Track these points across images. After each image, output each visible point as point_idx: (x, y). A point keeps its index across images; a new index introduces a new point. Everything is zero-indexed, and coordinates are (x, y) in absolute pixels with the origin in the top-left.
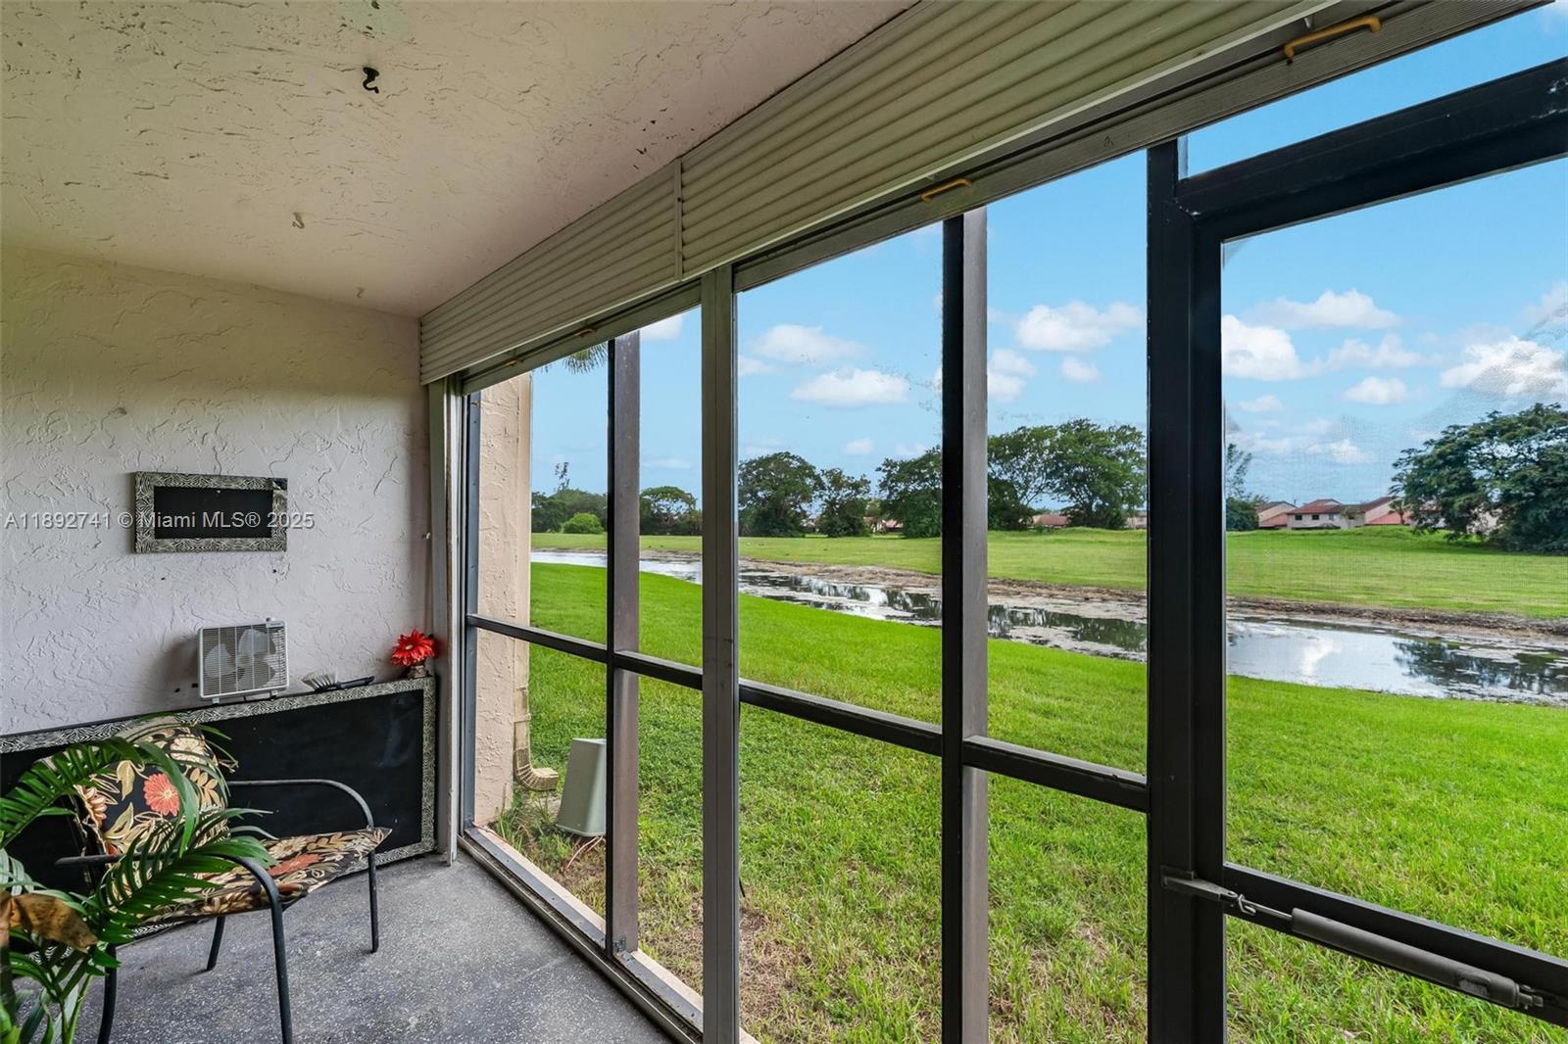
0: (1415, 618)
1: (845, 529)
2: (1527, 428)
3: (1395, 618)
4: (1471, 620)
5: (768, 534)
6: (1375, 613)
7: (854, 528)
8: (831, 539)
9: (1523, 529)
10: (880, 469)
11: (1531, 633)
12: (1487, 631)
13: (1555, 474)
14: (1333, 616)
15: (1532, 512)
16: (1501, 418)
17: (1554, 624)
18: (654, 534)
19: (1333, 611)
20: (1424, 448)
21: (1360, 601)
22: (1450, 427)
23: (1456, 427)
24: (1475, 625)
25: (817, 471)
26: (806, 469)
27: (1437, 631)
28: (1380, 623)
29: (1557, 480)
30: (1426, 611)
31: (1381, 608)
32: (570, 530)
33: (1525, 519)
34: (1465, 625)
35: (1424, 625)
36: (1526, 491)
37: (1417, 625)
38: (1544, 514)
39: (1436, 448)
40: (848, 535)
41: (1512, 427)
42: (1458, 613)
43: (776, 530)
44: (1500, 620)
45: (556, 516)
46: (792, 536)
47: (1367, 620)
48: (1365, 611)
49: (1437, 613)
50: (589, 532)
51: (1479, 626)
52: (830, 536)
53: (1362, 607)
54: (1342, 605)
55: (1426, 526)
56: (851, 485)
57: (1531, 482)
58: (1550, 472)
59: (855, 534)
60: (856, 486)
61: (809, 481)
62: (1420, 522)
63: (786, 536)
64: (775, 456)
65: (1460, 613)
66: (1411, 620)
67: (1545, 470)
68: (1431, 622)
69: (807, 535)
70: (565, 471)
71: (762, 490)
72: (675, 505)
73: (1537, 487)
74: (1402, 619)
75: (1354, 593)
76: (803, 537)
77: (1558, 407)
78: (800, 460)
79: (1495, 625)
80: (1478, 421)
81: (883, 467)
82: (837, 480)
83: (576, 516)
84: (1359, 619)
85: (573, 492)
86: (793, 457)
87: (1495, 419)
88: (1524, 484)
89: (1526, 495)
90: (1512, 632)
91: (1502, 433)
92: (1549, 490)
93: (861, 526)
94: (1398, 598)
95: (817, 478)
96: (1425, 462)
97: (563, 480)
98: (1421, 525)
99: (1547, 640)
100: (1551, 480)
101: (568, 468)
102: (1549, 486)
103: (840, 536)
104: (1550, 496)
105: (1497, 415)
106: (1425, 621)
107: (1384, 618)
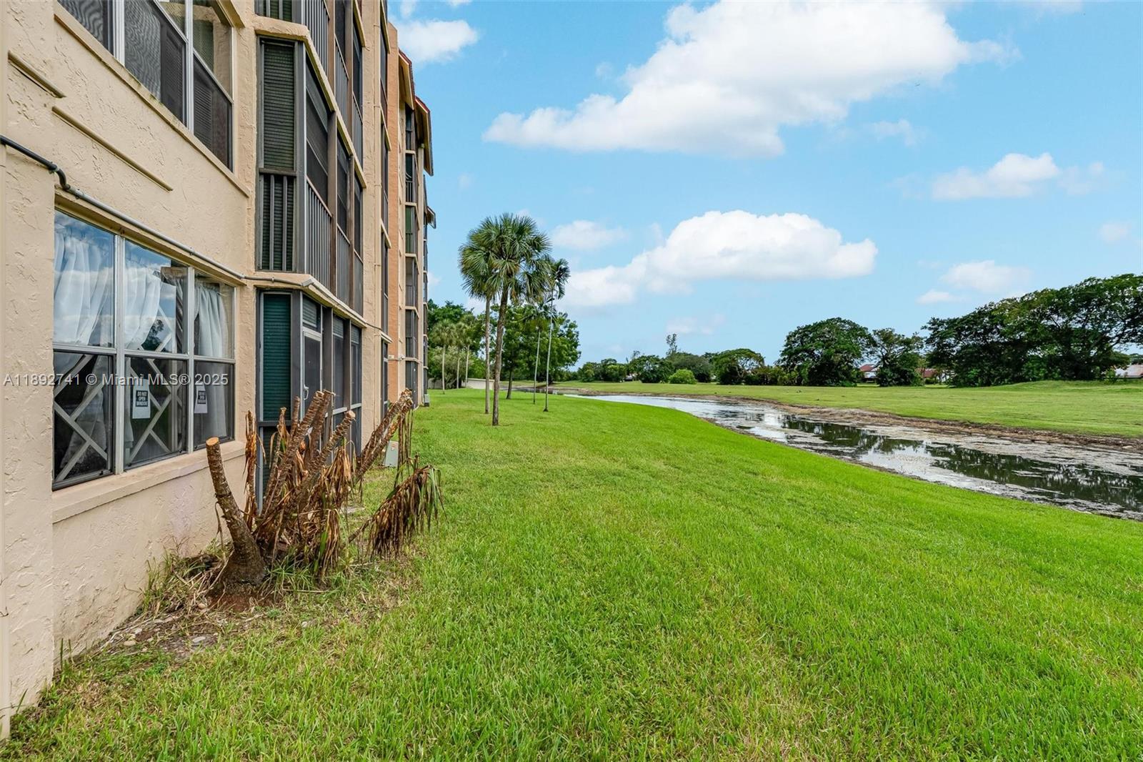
1: (896, 380)
5: (822, 384)
7: (905, 378)
8: (882, 388)
10: (925, 327)
18: (732, 384)
25: (870, 331)
26: (856, 331)
32: (674, 381)
40: (900, 384)
43: (829, 381)
45: (665, 372)
46: (843, 386)
50: (686, 383)
52: (882, 386)
56: (902, 342)
59: (907, 384)
60: (907, 343)
61: (860, 340)
63: (838, 385)
64: (828, 321)
69: (858, 385)
70: (674, 340)
71: (817, 349)
72: (748, 362)
76: (855, 386)
78: (849, 323)
81: (929, 326)
82: (887, 337)
83: (678, 371)
85: (679, 354)
86: (844, 321)
93: (912, 377)
95: (869, 337)
97: (673, 347)
101: (676, 338)
103: (891, 386)
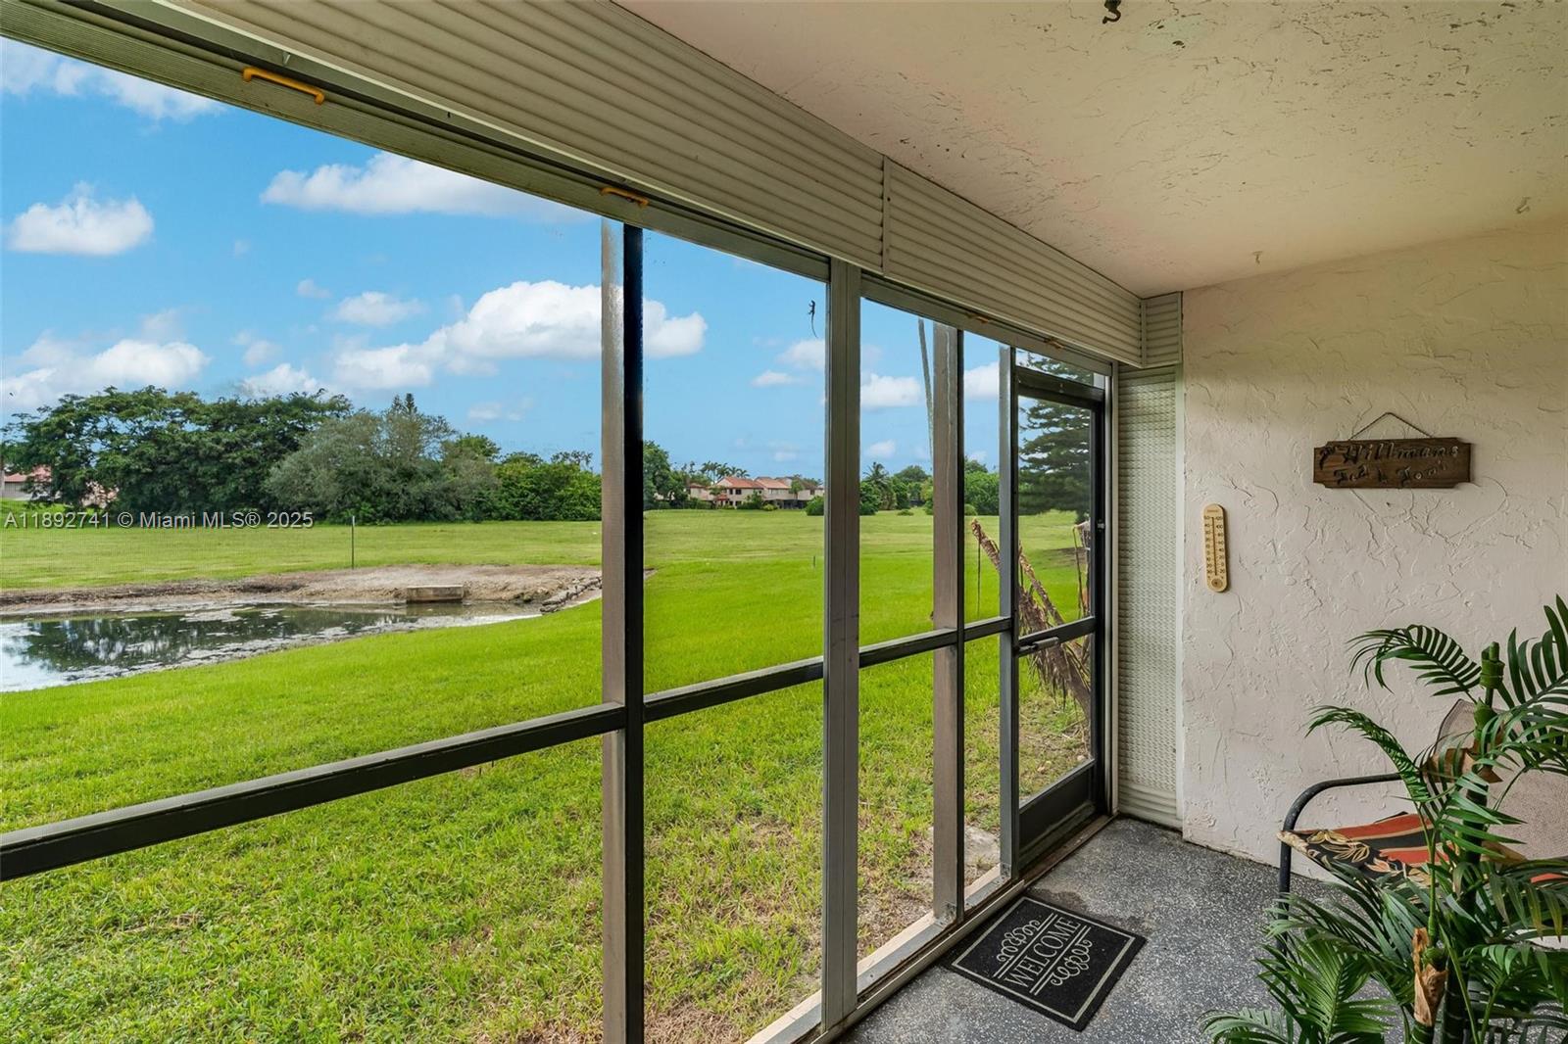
0: (121, 595)
2: (143, 407)
3: (98, 597)
4: (173, 589)
6: (74, 595)
9: (140, 502)
11: (226, 594)
12: (191, 598)
13: (167, 453)
14: (22, 605)
15: (147, 487)
16: (118, 394)
17: (239, 583)
19: (22, 600)
20: (38, 414)
21: (48, 584)
22: (68, 395)
23: (74, 397)
24: (178, 593)
27: (147, 604)
28: (84, 605)
29: (169, 458)
30: (128, 586)
31: (78, 589)
33: (141, 493)
34: (170, 594)
35: (130, 600)
36: (144, 466)
37: (125, 601)
38: (158, 488)
39: (52, 416)
41: (128, 405)
42: (158, 584)
44: (198, 586)
47: (67, 604)
48: (62, 594)
49: (140, 587)
51: (182, 594)
53: (57, 591)
54: (29, 591)
55: (42, 499)
57: (149, 459)
58: (163, 451)
62: (35, 495)
65: (161, 584)
66: (116, 597)
67: (159, 449)
68: (137, 596)
73: (153, 464)
74: (106, 598)
75: (35, 577)
77: (165, 392)
79: (195, 591)
80: (96, 395)
84: (57, 604)
87: (112, 394)
88: (141, 460)
89: (144, 471)
90: (211, 595)
91: (119, 411)
92: (164, 466)
94: (91, 577)
96: (43, 429)
98: (35, 499)
99: (240, 599)
100: (165, 458)
102: (164, 464)
104: (163, 472)
105: (113, 391)
106: (130, 596)
107: (86, 599)
